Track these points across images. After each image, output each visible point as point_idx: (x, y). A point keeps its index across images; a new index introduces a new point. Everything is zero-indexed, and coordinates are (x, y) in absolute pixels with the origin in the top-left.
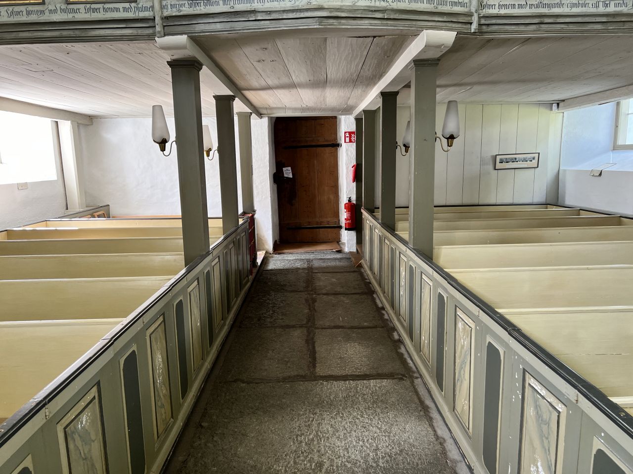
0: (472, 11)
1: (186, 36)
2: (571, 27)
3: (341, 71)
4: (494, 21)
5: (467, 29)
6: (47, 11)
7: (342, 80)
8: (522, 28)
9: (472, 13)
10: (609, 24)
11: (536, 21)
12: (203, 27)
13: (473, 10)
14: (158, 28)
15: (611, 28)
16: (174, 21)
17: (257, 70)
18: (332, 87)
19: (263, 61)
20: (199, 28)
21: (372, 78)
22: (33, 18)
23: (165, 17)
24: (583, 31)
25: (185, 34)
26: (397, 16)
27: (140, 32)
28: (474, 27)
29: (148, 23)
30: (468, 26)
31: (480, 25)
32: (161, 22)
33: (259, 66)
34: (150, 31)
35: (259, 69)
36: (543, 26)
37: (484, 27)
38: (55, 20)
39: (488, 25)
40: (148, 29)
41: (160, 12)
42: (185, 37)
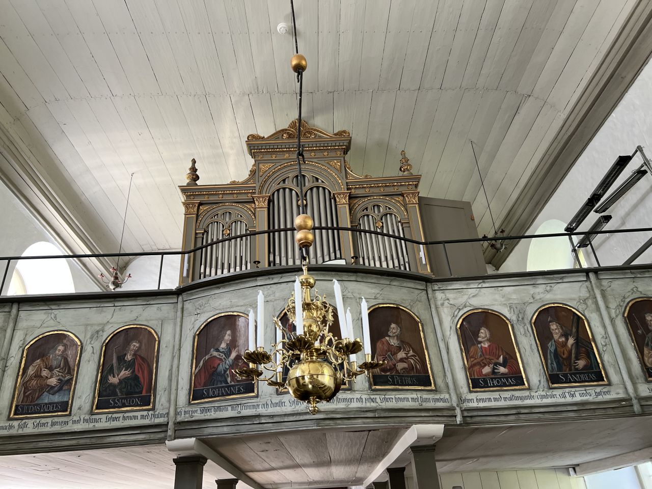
0: (453, 405)
1: (195, 439)
2: (547, 416)
3: (344, 454)
4: (475, 413)
5: (453, 421)
6: (71, 421)
7: (346, 459)
8: (503, 418)
9: (454, 407)
10: (581, 411)
11: (514, 412)
12: (210, 431)
13: (455, 405)
14: (170, 433)
15: (584, 415)
16: (185, 426)
17: (260, 457)
18: (337, 465)
19: (267, 451)
20: (208, 431)
21: (375, 458)
22: (57, 429)
23: (178, 423)
24: (559, 419)
25: (194, 437)
26: (387, 414)
27: (152, 436)
28: (459, 419)
29: (161, 428)
30: (453, 419)
31: (464, 417)
32: (173, 426)
33: (263, 455)
34: (162, 435)
35: (262, 457)
36: (521, 416)
37: (468, 419)
38: (76, 430)
39: (471, 417)
40: (161, 433)
41: (174, 419)
42: (193, 439)
